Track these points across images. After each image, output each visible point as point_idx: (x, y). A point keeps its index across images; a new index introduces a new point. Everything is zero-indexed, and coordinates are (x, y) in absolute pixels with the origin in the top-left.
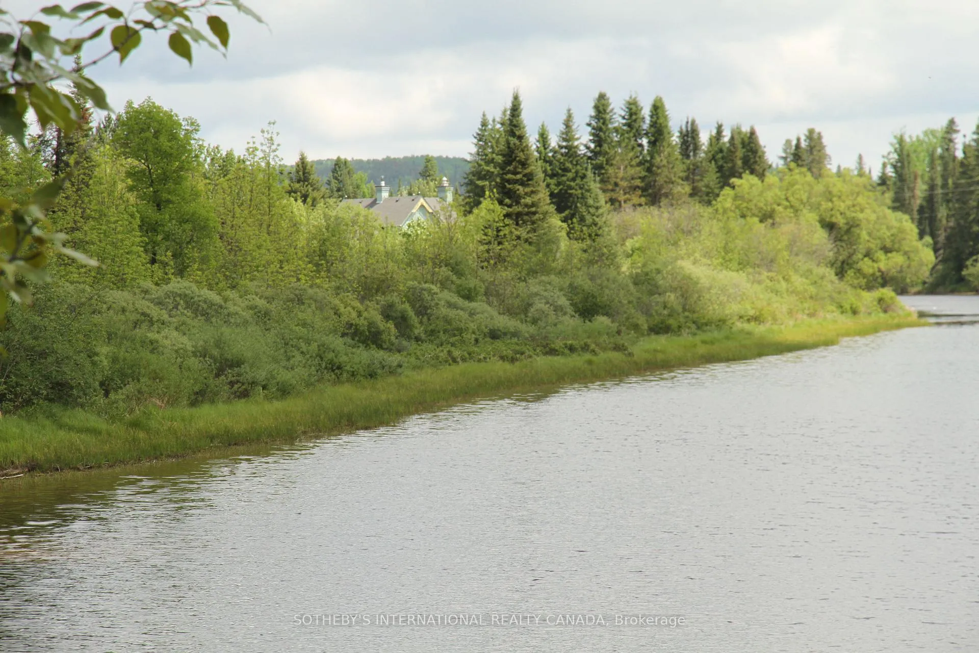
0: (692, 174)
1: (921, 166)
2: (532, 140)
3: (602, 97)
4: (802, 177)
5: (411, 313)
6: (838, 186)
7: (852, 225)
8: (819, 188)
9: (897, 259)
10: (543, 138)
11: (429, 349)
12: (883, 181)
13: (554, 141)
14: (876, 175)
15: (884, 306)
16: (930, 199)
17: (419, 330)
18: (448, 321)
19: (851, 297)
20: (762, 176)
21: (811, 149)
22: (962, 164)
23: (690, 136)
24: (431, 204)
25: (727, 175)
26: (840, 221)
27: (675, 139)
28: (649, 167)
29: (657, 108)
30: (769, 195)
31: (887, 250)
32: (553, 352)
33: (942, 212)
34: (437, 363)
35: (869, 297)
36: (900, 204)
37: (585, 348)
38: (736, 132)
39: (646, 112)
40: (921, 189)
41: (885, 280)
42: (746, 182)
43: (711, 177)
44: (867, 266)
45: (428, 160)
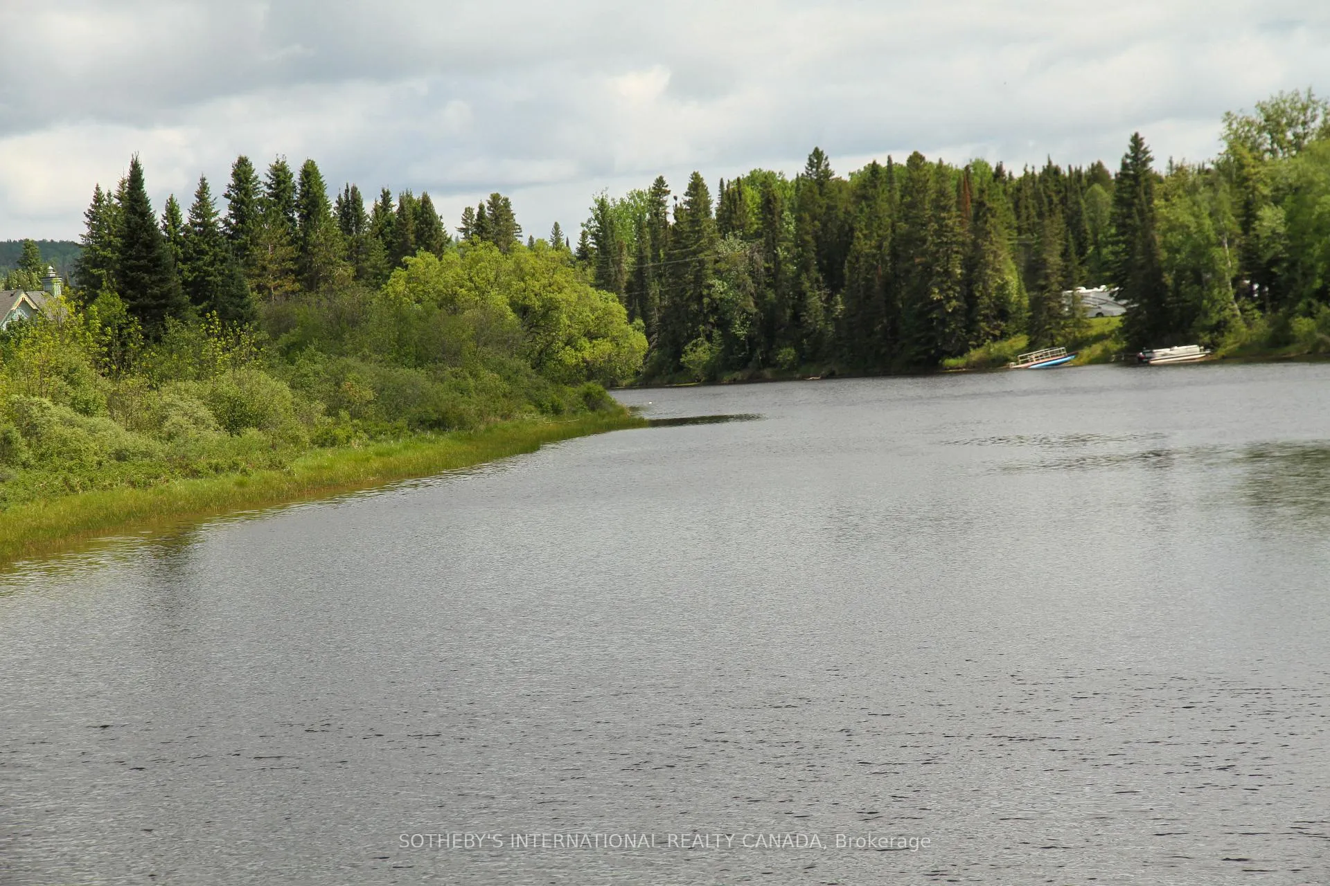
0: (355, 252)
1: (627, 235)
2: (159, 214)
3: (243, 163)
4: (489, 253)
5: (16, 434)
6: (530, 261)
7: (550, 308)
8: (509, 265)
9: (605, 346)
10: (172, 212)
11: (40, 478)
12: (584, 253)
13: (185, 217)
14: (574, 246)
15: (592, 402)
16: (639, 273)
17: (26, 455)
18: (64, 442)
19: (551, 394)
20: (439, 253)
21: (496, 218)
22: (674, 230)
23: (351, 204)
24: (35, 298)
25: (397, 252)
26: (536, 303)
27: (333, 211)
28: (303, 245)
29: (309, 172)
30: (449, 275)
31: (591, 336)
32: (195, 474)
33: (655, 289)
34: (51, 495)
35: (572, 393)
36: (604, 281)
37: (234, 467)
38: (406, 200)
39: (296, 178)
40: (628, 262)
41: (591, 371)
42: (421, 261)
43: (379, 256)
44: (569, 357)
45: (26, 244)
